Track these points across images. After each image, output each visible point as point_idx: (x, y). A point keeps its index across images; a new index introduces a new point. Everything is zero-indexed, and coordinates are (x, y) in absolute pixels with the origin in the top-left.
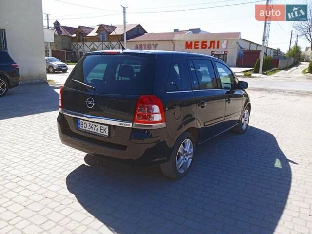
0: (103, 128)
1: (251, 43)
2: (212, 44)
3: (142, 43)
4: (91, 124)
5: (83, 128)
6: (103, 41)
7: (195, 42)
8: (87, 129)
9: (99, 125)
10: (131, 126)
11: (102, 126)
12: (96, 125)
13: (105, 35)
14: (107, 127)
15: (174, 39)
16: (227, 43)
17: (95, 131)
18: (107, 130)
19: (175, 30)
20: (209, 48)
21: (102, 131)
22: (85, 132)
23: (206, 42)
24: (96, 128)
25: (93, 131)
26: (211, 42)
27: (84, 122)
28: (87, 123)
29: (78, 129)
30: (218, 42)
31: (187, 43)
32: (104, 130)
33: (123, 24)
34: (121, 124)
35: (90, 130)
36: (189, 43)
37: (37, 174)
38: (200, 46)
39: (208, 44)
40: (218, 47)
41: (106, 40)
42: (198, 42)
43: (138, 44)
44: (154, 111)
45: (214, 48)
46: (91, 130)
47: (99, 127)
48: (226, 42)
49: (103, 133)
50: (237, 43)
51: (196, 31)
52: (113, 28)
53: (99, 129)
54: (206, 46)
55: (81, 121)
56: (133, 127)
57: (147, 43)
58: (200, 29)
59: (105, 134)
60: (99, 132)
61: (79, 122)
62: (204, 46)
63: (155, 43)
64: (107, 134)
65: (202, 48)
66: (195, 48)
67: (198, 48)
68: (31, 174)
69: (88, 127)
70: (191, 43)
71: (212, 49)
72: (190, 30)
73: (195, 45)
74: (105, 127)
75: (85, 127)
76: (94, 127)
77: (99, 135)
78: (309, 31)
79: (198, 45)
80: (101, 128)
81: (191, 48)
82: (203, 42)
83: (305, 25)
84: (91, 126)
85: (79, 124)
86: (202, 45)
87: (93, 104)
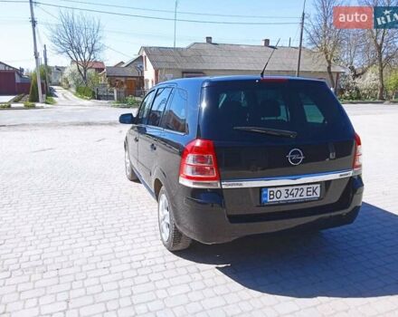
0: (311, 190)
4: (290, 188)
5: (275, 199)
8: (282, 198)
9: (305, 187)
10: (351, 175)
11: (310, 186)
12: (299, 187)
14: (319, 186)
17: (298, 197)
18: (318, 191)
21: (311, 193)
22: (279, 204)
24: (299, 192)
25: (294, 198)
27: (275, 190)
28: (283, 189)
29: (262, 204)
32: (314, 191)
35: (288, 199)
46: (291, 198)
47: (305, 191)
49: (312, 196)
55: (269, 190)
59: (315, 195)
60: (305, 197)
61: (265, 192)
64: (319, 196)
69: (284, 194)
74: (315, 186)
75: (278, 196)
76: (295, 192)
77: (305, 201)
78: (72, 47)
80: (309, 190)
83: (65, 40)
84: (289, 192)
85: (266, 195)
87: (302, 158)
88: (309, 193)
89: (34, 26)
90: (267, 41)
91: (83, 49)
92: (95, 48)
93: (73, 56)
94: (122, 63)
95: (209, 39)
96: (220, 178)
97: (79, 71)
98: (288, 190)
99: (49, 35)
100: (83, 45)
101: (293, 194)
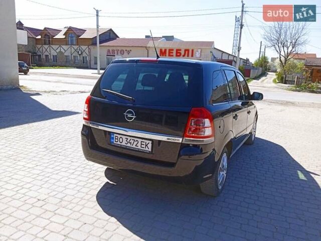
0: (144, 143)
1: (223, 52)
2: (187, 52)
3: (115, 48)
4: (129, 138)
5: (119, 143)
6: (72, 44)
7: (170, 50)
8: (123, 144)
9: (140, 140)
10: (181, 142)
11: (143, 140)
12: (136, 139)
13: (74, 38)
14: (150, 142)
15: (148, 45)
16: (201, 52)
17: (134, 146)
18: (150, 146)
19: (147, 37)
20: (184, 56)
21: (144, 146)
22: (121, 147)
23: (180, 50)
24: (135, 143)
25: (131, 146)
26: (185, 50)
27: (119, 136)
28: (124, 137)
29: (110, 144)
30: (193, 51)
31: (161, 50)
32: (146, 145)
33: (96, 28)
34: (168, 139)
35: (127, 145)
36: (163, 51)
37: (60, 196)
38: (174, 54)
39: (183, 53)
40: (192, 56)
41: (74, 43)
42: (173, 50)
43: (111, 49)
44: (206, 125)
45: (188, 56)
46: (129, 145)
47: (140, 143)
48: (199, 50)
49: (144, 149)
50: (211, 52)
51: (169, 38)
52: (83, 31)
53: (139, 144)
54: (180, 53)
55: (115, 135)
56: (183, 142)
57: (120, 49)
58: (173, 36)
59: (147, 149)
60: (139, 147)
61: (112, 136)
62: (178, 54)
63: (128, 49)
64: (150, 150)
65: (177, 56)
66: (169, 55)
67: (172, 56)
68: (53, 196)
69: (125, 141)
70: (165, 50)
71: (186, 57)
72: (163, 37)
73: (169, 53)
74: (148, 142)
75: (121, 141)
76: (132, 141)
77: (138, 151)
78: (278, 42)
79: (172, 53)
80: (142, 143)
81: (166, 56)
82: (177, 50)
83: (275, 37)
84: (128, 141)
85: (113, 138)
86: (177, 53)
87: (134, 117)
88: (142, 146)
89: (241, 28)
91: (289, 44)
96: (90, 120)
98: (127, 139)
99: (263, 33)
100: (289, 41)
101: (131, 143)
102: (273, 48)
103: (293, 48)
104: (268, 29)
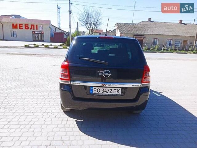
1: (56, 27)
2: (33, 27)
5: (97, 93)
7: (20, 25)
8: (100, 93)
9: (113, 89)
10: (140, 86)
11: (115, 89)
12: (110, 88)
14: (120, 89)
15: (2, 21)
16: (43, 27)
17: (109, 93)
18: (120, 91)
20: (31, 29)
21: (116, 92)
22: (99, 95)
23: (28, 25)
24: (110, 91)
25: (107, 93)
26: (32, 25)
27: (97, 88)
28: (101, 88)
29: (90, 94)
30: (37, 26)
31: (13, 25)
32: (118, 91)
34: (133, 85)
35: (103, 93)
36: (15, 25)
38: (24, 27)
39: (30, 27)
40: (37, 29)
42: (22, 25)
45: (34, 29)
46: (105, 93)
47: (113, 91)
48: (41, 26)
49: (116, 94)
50: (49, 27)
51: (18, 17)
54: (28, 27)
55: (94, 88)
56: (142, 86)
58: (20, 15)
59: (118, 93)
60: (113, 93)
62: (27, 28)
64: (120, 94)
65: (25, 28)
66: (20, 28)
67: (22, 29)
69: (101, 91)
70: (17, 25)
71: (32, 30)
72: (12, 15)
73: (20, 26)
74: (118, 89)
75: (98, 91)
76: (107, 90)
77: (112, 96)
78: (88, 23)
79: (22, 27)
80: (115, 90)
81: (17, 28)
82: (25, 25)
83: (85, 20)
84: (104, 90)
85: (92, 90)
86: (25, 27)
87: (110, 74)
88: (115, 92)
89: (70, 13)
90: (181, 21)
91: (92, 24)
92: (97, 23)
93: (87, 27)
94: (110, 30)
95: (150, 19)
96: (70, 80)
97: (90, 34)
98: (104, 89)
99: (79, 18)
100: (93, 22)
101: (106, 91)
102: (85, 26)
103: (95, 26)
104: (81, 15)
